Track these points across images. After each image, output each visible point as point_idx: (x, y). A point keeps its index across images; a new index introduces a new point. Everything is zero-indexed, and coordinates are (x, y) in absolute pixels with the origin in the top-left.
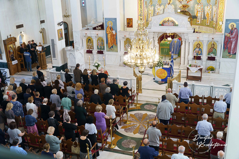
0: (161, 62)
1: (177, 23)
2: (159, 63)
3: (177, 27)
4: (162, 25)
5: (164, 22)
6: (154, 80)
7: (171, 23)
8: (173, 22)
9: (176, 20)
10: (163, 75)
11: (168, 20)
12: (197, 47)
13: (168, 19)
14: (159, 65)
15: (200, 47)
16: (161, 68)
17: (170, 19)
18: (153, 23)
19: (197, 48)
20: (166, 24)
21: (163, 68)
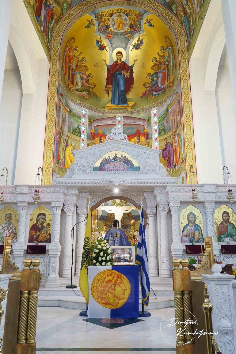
0: (107, 249)
1: (136, 164)
2: (102, 254)
3: (136, 172)
4: (101, 169)
5: (106, 162)
6: (85, 318)
7: (121, 165)
8: (127, 162)
9: (133, 156)
10: (118, 290)
11: (115, 158)
12: (189, 221)
13: (114, 156)
14: (100, 259)
15: (195, 221)
16: (109, 267)
17: (119, 156)
18: (79, 165)
19: (190, 224)
20: (111, 166)
21: (114, 268)
